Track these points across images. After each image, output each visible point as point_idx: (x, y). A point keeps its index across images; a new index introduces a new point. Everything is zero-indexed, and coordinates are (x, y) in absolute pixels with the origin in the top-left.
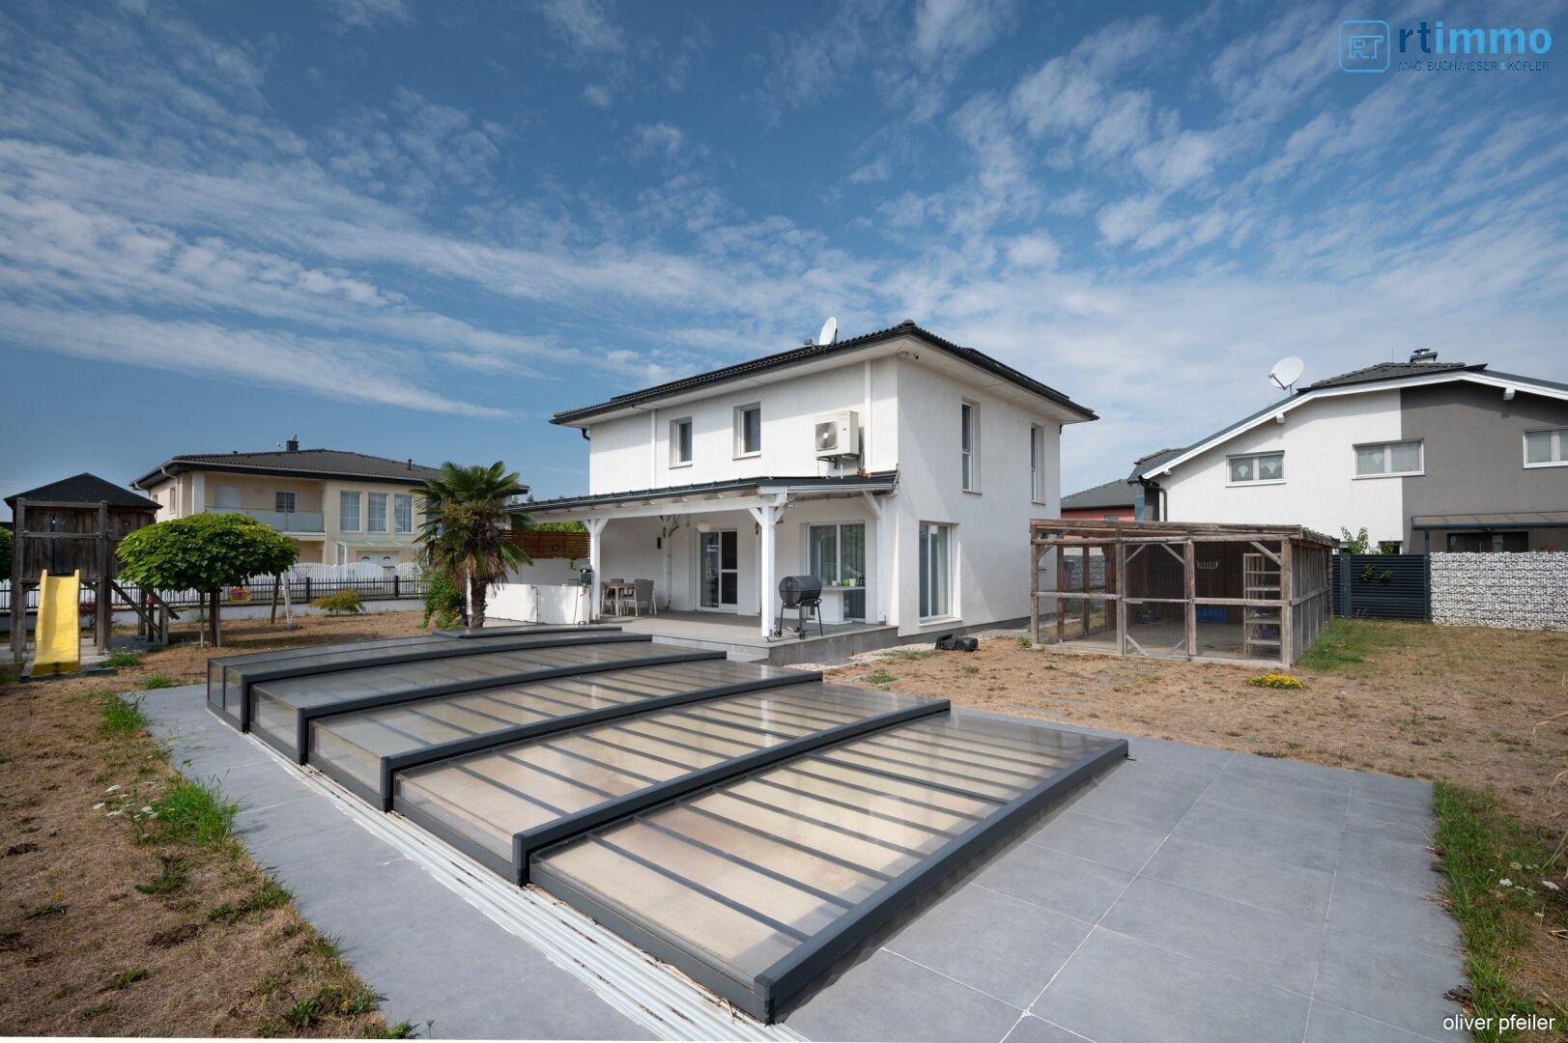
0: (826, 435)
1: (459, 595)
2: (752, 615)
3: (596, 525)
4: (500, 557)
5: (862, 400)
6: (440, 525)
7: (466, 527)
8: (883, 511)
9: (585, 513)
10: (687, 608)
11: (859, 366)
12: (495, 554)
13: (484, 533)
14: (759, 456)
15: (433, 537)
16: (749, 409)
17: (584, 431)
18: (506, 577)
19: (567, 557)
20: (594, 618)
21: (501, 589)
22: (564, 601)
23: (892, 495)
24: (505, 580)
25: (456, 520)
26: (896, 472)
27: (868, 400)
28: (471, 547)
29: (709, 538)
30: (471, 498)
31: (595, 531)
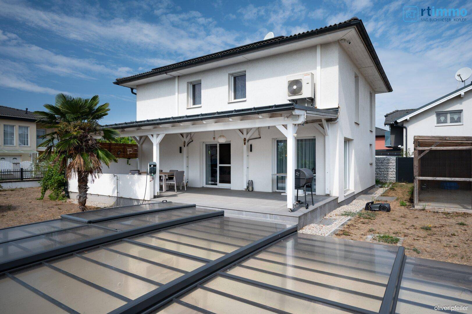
0: (295, 87)
1: (63, 180)
2: (241, 189)
3: (157, 137)
4: (98, 157)
5: (315, 68)
6: (55, 136)
7: (75, 137)
8: (330, 130)
9: (149, 130)
10: (200, 185)
11: (313, 48)
12: (96, 156)
13: (87, 141)
14: (245, 101)
15: (51, 144)
16: (235, 75)
17: (132, 89)
18: (101, 170)
19: (126, 158)
20: (156, 194)
21: (97, 176)
22: (137, 184)
23: (336, 122)
24: (100, 171)
25: (67, 132)
26: (338, 108)
27: (319, 68)
28: (79, 150)
29: (211, 148)
30: (77, 119)
31: (156, 141)
